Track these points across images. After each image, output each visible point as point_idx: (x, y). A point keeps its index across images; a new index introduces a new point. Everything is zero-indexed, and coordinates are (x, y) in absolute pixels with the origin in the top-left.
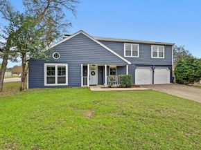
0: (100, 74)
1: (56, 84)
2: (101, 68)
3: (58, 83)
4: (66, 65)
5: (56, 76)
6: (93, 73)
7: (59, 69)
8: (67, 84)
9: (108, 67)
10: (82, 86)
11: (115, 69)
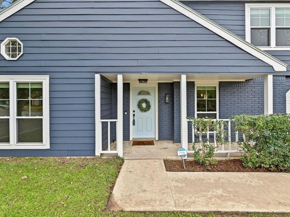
0: (166, 109)
1: (13, 144)
2: (169, 90)
3: (20, 140)
4: (45, 80)
5: (13, 117)
6: (144, 106)
7: (22, 92)
8: (46, 144)
9: (190, 85)
10: (99, 151)
11: (212, 94)
